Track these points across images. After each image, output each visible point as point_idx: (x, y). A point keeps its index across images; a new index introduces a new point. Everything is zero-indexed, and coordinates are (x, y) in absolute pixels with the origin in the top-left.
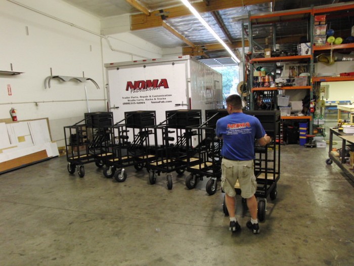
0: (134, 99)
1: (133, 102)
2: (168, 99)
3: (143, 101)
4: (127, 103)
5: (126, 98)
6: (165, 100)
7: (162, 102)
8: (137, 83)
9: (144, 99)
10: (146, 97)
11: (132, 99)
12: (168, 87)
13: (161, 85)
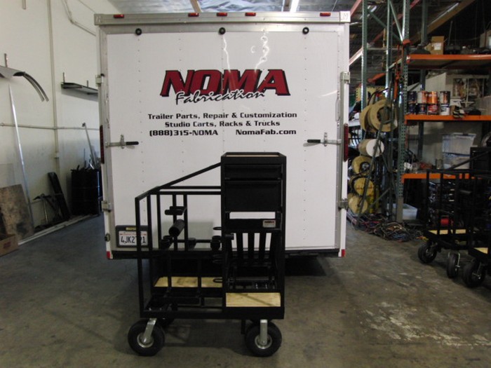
0: (186, 121)
1: (179, 129)
2: (286, 124)
3: (212, 129)
4: (161, 133)
5: (158, 117)
6: (276, 128)
7: (268, 133)
8: (197, 77)
9: (217, 121)
10: (222, 116)
11: (180, 120)
12: (287, 93)
13: (267, 85)
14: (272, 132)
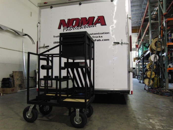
2: (105, 37)
4: (58, 43)
5: (57, 37)
6: (101, 39)
7: (98, 40)
8: (71, 21)
12: (105, 25)
14: (99, 40)
